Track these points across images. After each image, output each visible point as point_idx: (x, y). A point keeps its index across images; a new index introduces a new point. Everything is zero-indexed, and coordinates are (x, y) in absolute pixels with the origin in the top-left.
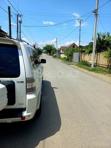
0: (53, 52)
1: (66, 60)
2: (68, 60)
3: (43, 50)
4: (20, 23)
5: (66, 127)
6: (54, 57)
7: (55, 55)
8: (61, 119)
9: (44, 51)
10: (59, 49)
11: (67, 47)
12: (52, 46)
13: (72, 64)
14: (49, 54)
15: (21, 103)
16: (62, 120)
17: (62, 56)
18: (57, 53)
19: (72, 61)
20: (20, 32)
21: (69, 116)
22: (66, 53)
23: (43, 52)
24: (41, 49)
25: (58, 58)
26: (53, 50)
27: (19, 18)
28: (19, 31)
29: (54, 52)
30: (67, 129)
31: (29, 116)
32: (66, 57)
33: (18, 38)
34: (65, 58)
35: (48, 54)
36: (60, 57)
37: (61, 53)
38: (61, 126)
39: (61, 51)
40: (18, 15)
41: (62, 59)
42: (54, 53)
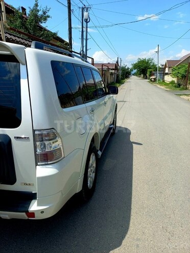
0: (151, 72)
1: (175, 87)
2: (179, 85)
3: (132, 70)
4: (87, 22)
5: (138, 240)
6: (151, 81)
7: (153, 77)
8: (132, 217)
9: (135, 71)
10: (162, 65)
11: (180, 61)
12: (150, 62)
13: (185, 95)
14: (143, 77)
15: (28, 183)
16: (132, 221)
17: (168, 79)
18: (158, 75)
19: (186, 89)
20: (87, 40)
21: (151, 214)
22: (176, 72)
23: (133, 73)
24: (128, 68)
25: (160, 83)
26: (150, 68)
27: (85, 14)
28: (85, 37)
29: (154, 72)
30: (138, 246)
31: (42, 212)
32: (175, 80)
33: (83, 50)
34: (172, 82)
35: (142, 75)
36: (164, 81)
37: (167, 74)
38: (127, 236)
39: (167, 69)
40: (83, 9)
41: (166, 84)
42: (151, 74)
